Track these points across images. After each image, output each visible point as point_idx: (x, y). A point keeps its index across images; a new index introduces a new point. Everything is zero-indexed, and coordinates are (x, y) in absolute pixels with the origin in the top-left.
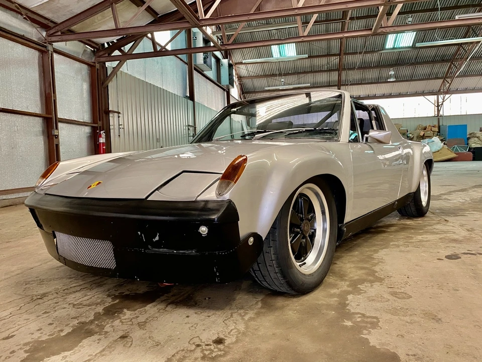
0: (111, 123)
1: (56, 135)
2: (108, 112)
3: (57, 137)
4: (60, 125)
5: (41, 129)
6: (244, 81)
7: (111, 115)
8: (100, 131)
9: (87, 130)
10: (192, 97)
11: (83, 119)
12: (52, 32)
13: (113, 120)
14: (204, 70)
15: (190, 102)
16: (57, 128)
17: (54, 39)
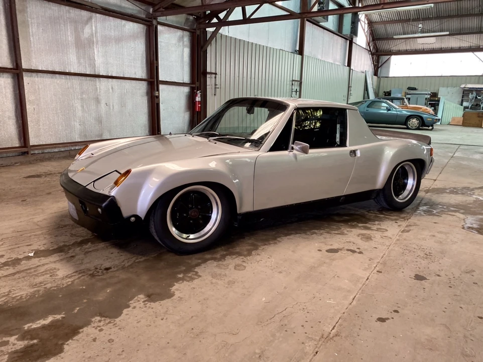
0: (208, 83)
1: (157, 96)
2: (205, 73)
3: (158, 97)
4: (161, 87)
5: (145, 91)
6: (376, 26)
7: (208, 76)
8: (198, 90)
9: (186, 90)
10: (301, 52)
11: (183, 80)
12: (157, 8)
13: (210, 81)
14: (320, 21)
15: (298, 57)
16: (158, 90)
17: (158, 14)
